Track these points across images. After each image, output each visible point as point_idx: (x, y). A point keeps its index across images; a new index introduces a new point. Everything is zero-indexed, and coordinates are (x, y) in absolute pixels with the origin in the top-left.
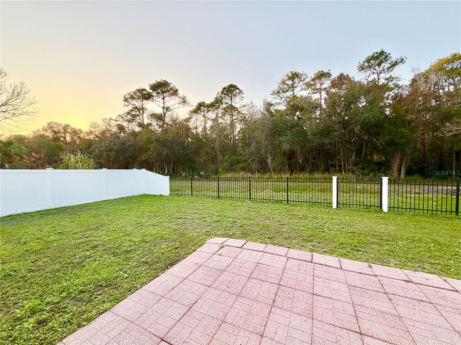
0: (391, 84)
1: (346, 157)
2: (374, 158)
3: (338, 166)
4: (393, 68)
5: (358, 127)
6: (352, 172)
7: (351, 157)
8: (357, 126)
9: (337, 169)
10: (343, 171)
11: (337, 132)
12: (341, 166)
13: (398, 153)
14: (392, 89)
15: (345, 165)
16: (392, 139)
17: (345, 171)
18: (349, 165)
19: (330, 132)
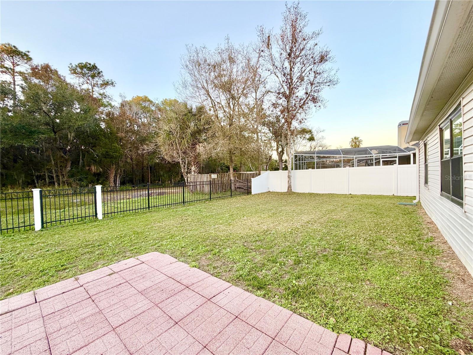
0: (105, 101)
1: (59, 166)
2: (92, 169)
3: (49, 178)
4: (106, 87)
5: (73, 134)
6: (68, 185)
7: (66, 167)
8: (70, 132)
9: (47, 182)
10: (56, 184)
11: (43, 134)
12: (52, 177)
13: (113, 165)
14: (106, 106)
15: (57, 176)
16: (107, 152)
17: (59, 184)
18: (64, 177)
19: (32, 133)
